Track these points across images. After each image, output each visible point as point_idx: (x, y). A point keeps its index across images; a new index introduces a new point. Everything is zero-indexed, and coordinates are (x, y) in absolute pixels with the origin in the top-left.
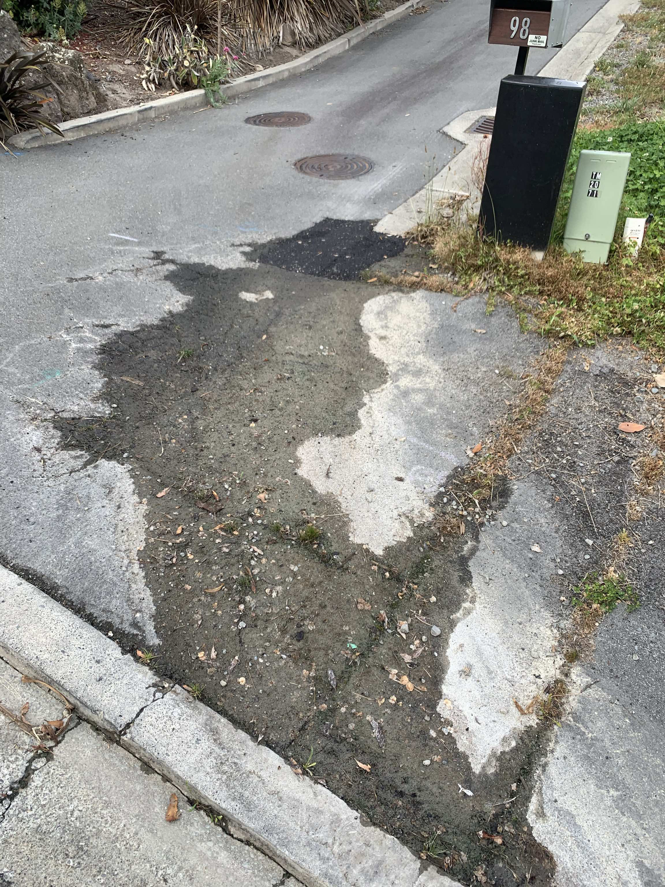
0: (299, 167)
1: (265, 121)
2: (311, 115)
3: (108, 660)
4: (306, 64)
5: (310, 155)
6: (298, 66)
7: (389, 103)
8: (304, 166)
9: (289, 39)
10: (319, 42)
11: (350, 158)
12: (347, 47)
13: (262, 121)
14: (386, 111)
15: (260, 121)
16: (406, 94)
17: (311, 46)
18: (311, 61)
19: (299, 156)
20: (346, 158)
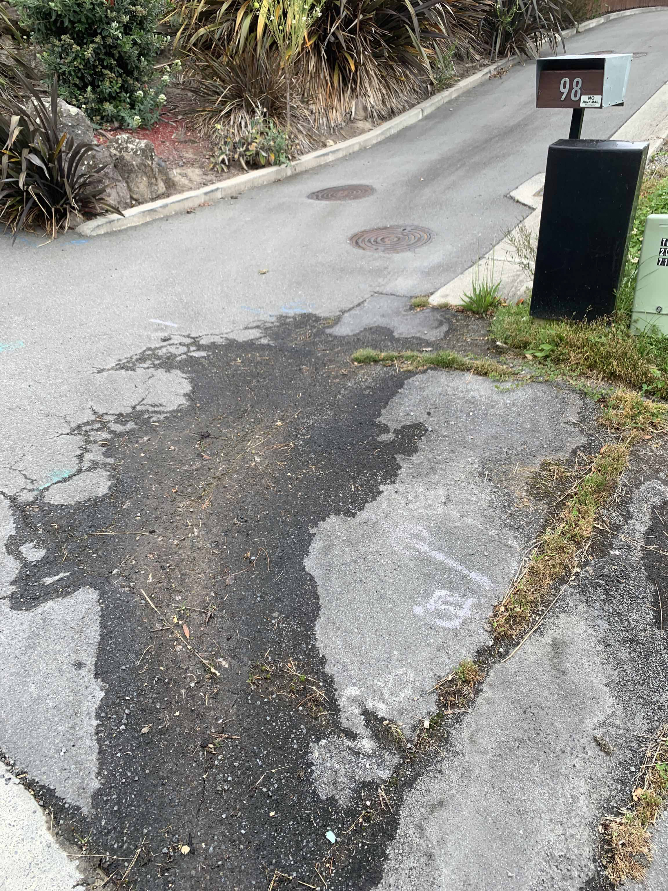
0: (354, 241)
1: (327, 195)
2: (374, 187)
3: (38, 843)
4: (377, 136)
5: (367, 228)
6: (369, 139)
7: (457, 170)
8: (360, 241)
9: (362, 113)
10: (392, 114)
11: (408, 229)
12: (420, 117)
13: (325, 196)
14: (453, 178)
15: (322, 196)
16: (476, 159)
17: (383, 118)
18: (382, 133)
19: (356, 230)
20: (404, 230)
